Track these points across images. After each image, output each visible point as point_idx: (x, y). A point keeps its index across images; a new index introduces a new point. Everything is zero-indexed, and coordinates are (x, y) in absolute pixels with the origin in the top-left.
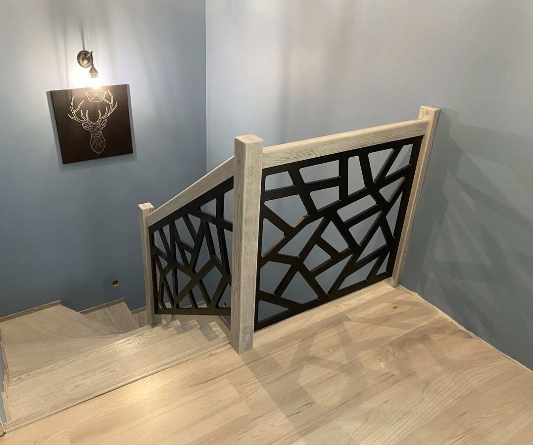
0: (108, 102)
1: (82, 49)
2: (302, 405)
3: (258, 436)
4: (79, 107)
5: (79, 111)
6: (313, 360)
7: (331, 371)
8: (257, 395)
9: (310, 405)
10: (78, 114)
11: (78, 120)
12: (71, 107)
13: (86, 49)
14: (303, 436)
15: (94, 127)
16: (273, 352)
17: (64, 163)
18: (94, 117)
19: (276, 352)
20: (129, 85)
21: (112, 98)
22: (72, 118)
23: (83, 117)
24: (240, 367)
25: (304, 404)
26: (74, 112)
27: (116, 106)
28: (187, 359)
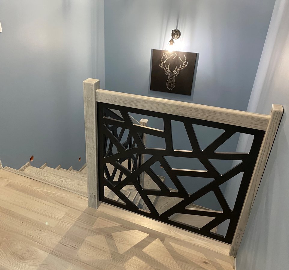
0: (182, 62)
1: (176, 29)
2: (71, 245)
3: (41, 236)
4: (165, 61)
5: (165, 63)
6: (109, 237)
7: (108, 248)
8: (66, 225)
9: (74, 248)
10: (164, 65)
11: (163, 68)
12: (161, 60)
13: (178, 29)
14: (51, 253)
15: (170, 74)
16: (101, 218)
17: (150, 90)
18: (172, 69)
19: (102, 219)
20: (199, 54)
21: (186, 60)
22: (160, 66)
23: (166, 67)
24: (79, 210)
25: (73, 245)
26: (162, 63)
27: (187, 65)
28: (70, 191)
